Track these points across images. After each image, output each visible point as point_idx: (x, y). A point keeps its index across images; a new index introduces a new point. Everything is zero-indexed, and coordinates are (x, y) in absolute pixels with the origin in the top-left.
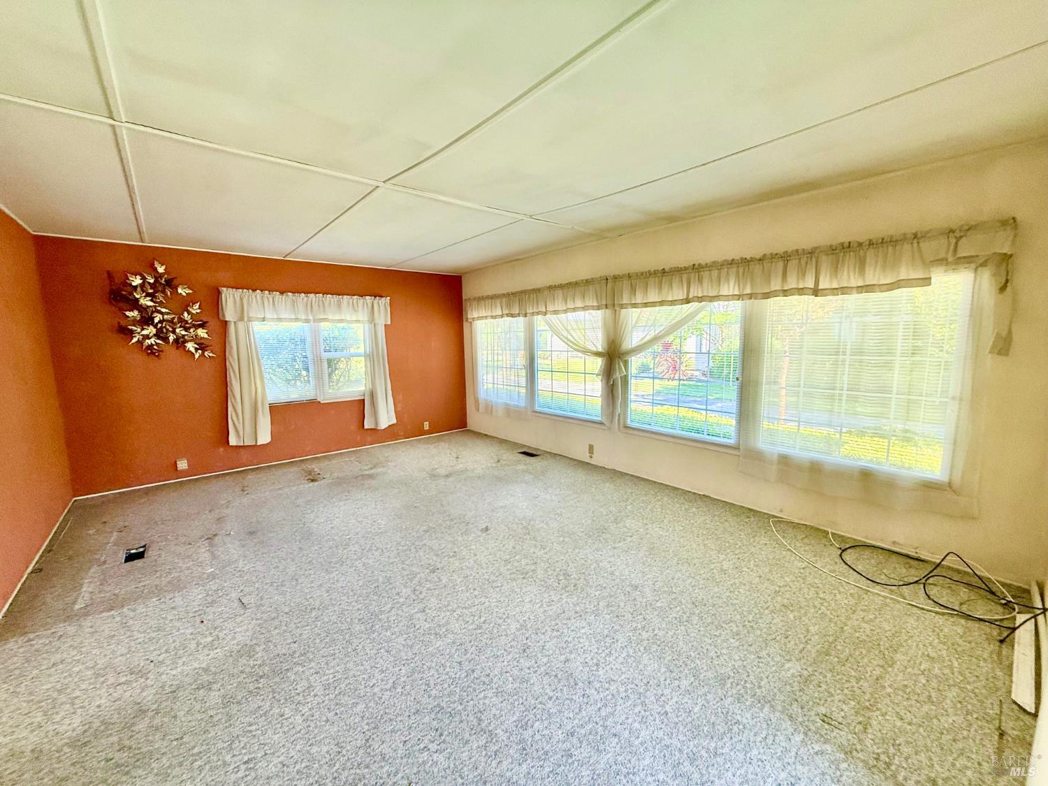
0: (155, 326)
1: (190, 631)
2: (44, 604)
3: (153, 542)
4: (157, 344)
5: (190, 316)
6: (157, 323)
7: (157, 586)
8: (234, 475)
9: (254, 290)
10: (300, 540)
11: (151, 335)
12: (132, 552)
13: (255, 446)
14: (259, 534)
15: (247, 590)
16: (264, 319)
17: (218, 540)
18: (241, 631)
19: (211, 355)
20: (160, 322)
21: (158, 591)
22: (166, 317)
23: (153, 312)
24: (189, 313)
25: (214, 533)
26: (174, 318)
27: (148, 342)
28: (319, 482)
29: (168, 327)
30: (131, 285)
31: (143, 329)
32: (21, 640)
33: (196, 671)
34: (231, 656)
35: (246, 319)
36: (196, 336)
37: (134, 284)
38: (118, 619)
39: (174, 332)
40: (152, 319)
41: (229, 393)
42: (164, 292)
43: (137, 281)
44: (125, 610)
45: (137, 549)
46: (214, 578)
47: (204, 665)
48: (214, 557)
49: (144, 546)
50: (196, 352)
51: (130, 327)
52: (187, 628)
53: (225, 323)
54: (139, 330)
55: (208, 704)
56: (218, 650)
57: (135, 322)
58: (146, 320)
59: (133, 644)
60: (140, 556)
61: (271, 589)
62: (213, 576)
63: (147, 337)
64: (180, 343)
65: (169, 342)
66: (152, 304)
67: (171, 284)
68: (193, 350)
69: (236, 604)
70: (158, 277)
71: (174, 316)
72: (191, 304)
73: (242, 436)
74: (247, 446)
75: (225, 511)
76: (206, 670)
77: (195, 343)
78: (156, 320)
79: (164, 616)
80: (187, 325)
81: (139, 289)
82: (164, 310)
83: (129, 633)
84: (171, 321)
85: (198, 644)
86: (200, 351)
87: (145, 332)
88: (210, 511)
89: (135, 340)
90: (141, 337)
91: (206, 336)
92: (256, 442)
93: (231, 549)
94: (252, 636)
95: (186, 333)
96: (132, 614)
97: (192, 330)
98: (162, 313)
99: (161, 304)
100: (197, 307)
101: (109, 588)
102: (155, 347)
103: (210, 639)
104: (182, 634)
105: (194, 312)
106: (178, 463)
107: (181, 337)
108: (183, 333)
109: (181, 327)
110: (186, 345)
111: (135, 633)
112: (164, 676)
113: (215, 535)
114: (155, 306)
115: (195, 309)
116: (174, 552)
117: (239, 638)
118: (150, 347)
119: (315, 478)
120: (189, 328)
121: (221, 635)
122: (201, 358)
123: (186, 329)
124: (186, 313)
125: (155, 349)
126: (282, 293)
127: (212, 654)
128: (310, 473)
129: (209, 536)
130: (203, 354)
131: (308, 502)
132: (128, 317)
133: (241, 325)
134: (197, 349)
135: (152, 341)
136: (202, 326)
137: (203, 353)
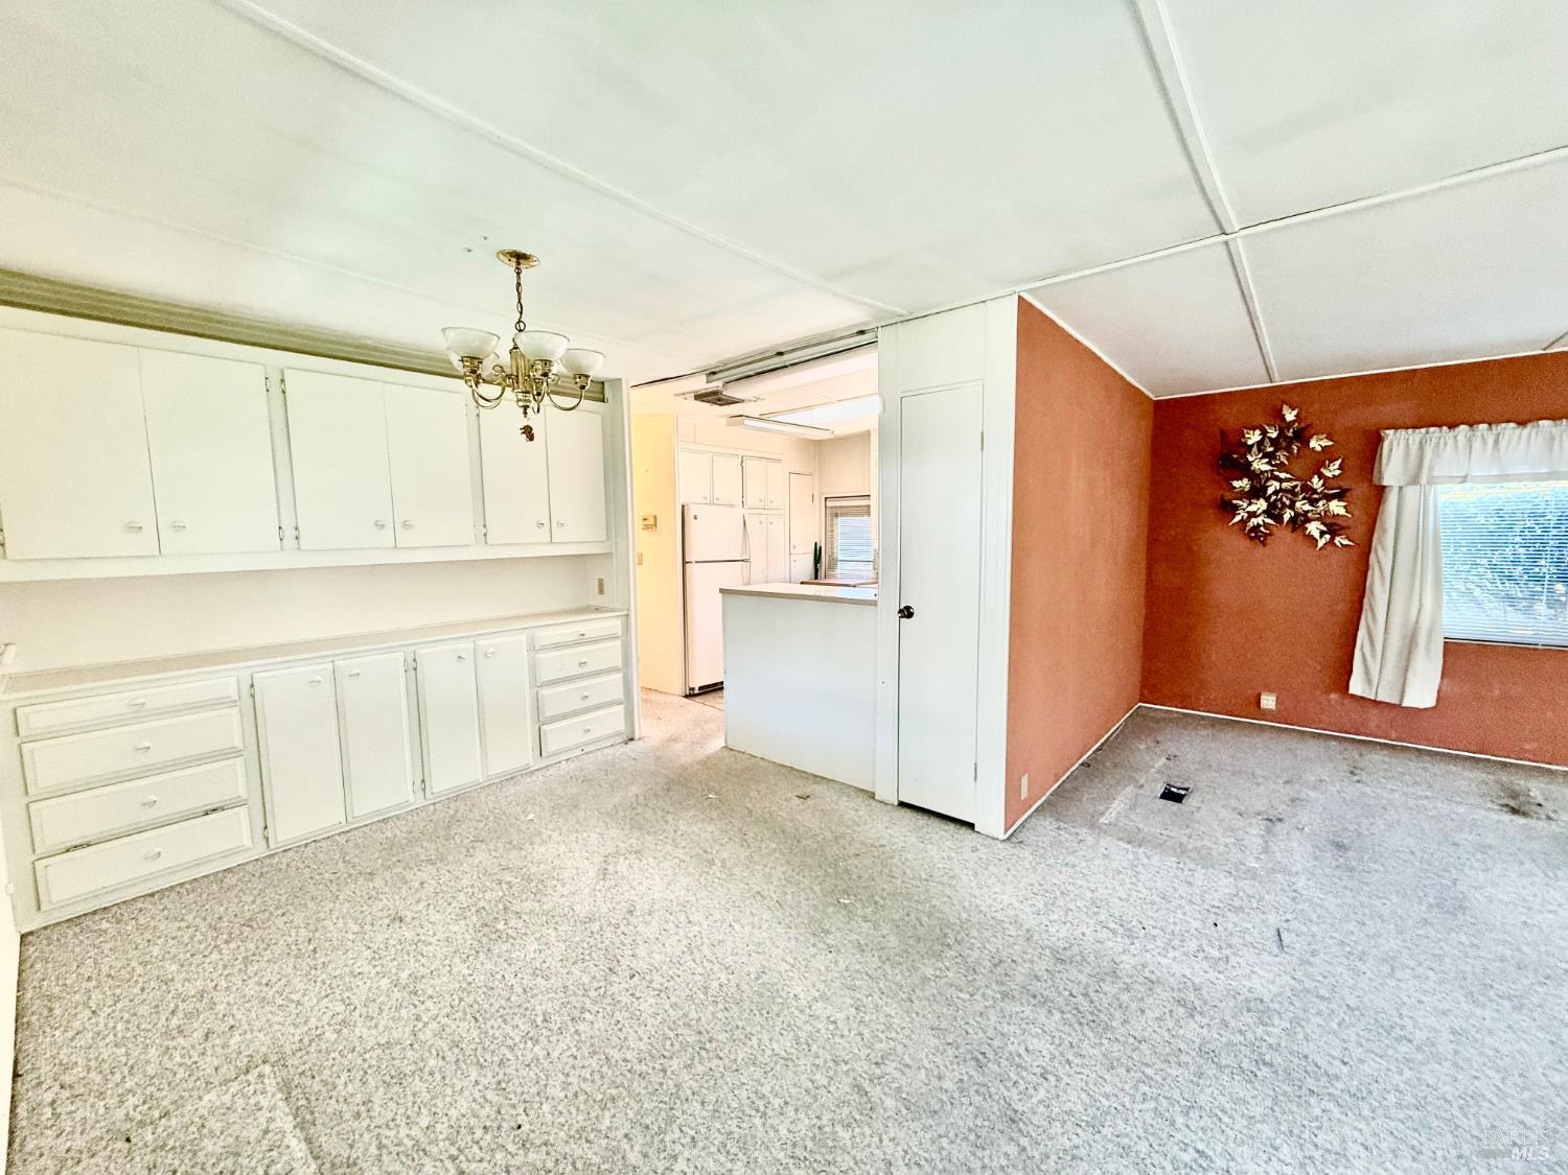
0: (1267, 499)
1: (1196, 924)
2: (1081, 801)
3: (1198, 789)
4: (1266, 525)
5: (1322, 482)
6: (1270, 495)
7: (1181, 844)
8: (1346, 745)
9: (1452, 426)
10: (1430, 906)
11: (1260, 511)
12: (1173, 789)
13: (1399, 707)
14: (1350, 854)
15: (1294, 924)
16: (1464, 479)
17: (1282, 830)
18: (1264, 976)
19: (1346, 542)
20: (1276, 492)
21: (1181, 850)
22: (1285, 485)
23: (1268, 479)
24: (1321, 476)
25: (1280, 816)
26: (1296, 486)
27: (1254, 521)
28: (1532, 822)
29: (1284, 499)
30: (1246, 443)
31: (1250, 504)
32: (1055, 824)
33: (1185, 980)
34: (1234, 997)
35: (1424, 481)
36: (1326, 512)
37: (1250, 442)
38: (1131, 856)
39: (1292, 507)
40: (1265, 488)
41: (1366, 606)
42: (1288, 449)
43: (1254, 437)
44: (1141, 851)
45: (1178, 789)
46: (1254, 878)
47: (1197, 980)
48: (1266, 849)
49: (1186, 789)
50: (1321, 537)
51: (1234, 502)
52: (1195, 919)
53: (1380, 491)
54: (1245, 505)
55: (1181, 1032)
56: (1221, 976)
57: (1243, 495)
58: (1257, 492)
59: (1134, 894)
60: (1178, 798)
61: (1335, 949)
62: (1253, 875)
63: (1253, 515)
64: (1299, 522)
65: (1283, 522)
66: (1268, 468)
67: (1302, 436)
68: (1317, 535)
69: (1272, 933)
70: (1284, 426)
71: (1295, 483)
72: (1327, 462)
73: (1375, 684)
74: (1380, 702)
75: (1310, 792)
76: (1197, 989)
77: (1322, 523)
78: (1270, 490)
79: (1176, 885)
80: (1315, 496)
81: (1255, 449)
82: (1283, 475)
83: (1134, 880)
84: (1292, 491)
85: (1200, 949)
86: (1328, 537)
87: (1252, 508)
88: (1287, 782)
89: (1237, 519)
90: (1246, 515)
91: (1342, 512)
92: (1401, 700)
93: (1295, 850)
94: (1276, 996)
95: (1310, 508)
96: (1146, 861)
97: (1321, 503)
98: (1281, 481)
99: (1281, 467)
100: (1337, 466)
101: (1136, 819)
102: (1262, 529)
103: (1216, 954)
104: (1186, 921)
105: (1329, 474)
106: (1263, 697)
107: (1300, 515)
108: (1307, 507)
109: (1304, 499)
110: (1307, 525)
111: (1140, 884)
112: (1148, 955)
113: (1280, 820)
114: (1272, 471)
115: (1333, 470)
116: (1217, 815)
117: (1256, 982)
118: (1256, 528)
119: (1525, 808)
120: (1317, 501)
121: (1233, 960)
122: (1329, 548)
123: (1313, 502)
124: (1316, 476)
125: (1262, 532)
126: (1522, 423)
127: (1212, 975)
128: (1514, 795)
129: (1271, 817)
130: (1332, 541)
131: (1484, 848)
132: (1235, 488)
133: (1411, 492)
134: (1322, 533)
135: (1259, 520)
136: (1340, 497)
137: (1332, 539)
